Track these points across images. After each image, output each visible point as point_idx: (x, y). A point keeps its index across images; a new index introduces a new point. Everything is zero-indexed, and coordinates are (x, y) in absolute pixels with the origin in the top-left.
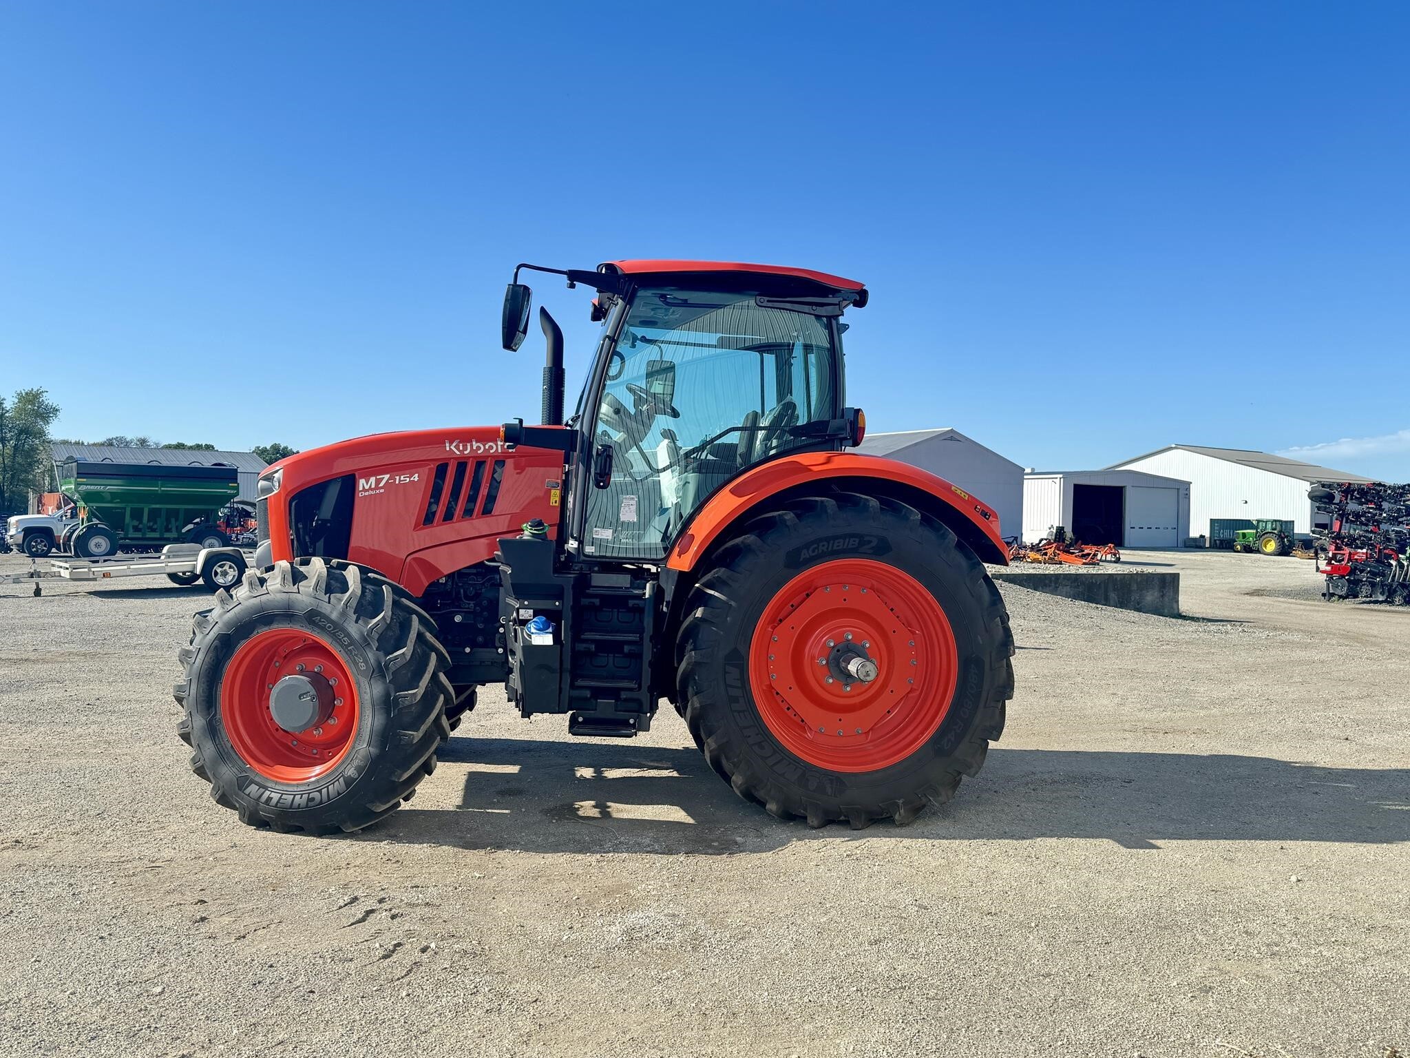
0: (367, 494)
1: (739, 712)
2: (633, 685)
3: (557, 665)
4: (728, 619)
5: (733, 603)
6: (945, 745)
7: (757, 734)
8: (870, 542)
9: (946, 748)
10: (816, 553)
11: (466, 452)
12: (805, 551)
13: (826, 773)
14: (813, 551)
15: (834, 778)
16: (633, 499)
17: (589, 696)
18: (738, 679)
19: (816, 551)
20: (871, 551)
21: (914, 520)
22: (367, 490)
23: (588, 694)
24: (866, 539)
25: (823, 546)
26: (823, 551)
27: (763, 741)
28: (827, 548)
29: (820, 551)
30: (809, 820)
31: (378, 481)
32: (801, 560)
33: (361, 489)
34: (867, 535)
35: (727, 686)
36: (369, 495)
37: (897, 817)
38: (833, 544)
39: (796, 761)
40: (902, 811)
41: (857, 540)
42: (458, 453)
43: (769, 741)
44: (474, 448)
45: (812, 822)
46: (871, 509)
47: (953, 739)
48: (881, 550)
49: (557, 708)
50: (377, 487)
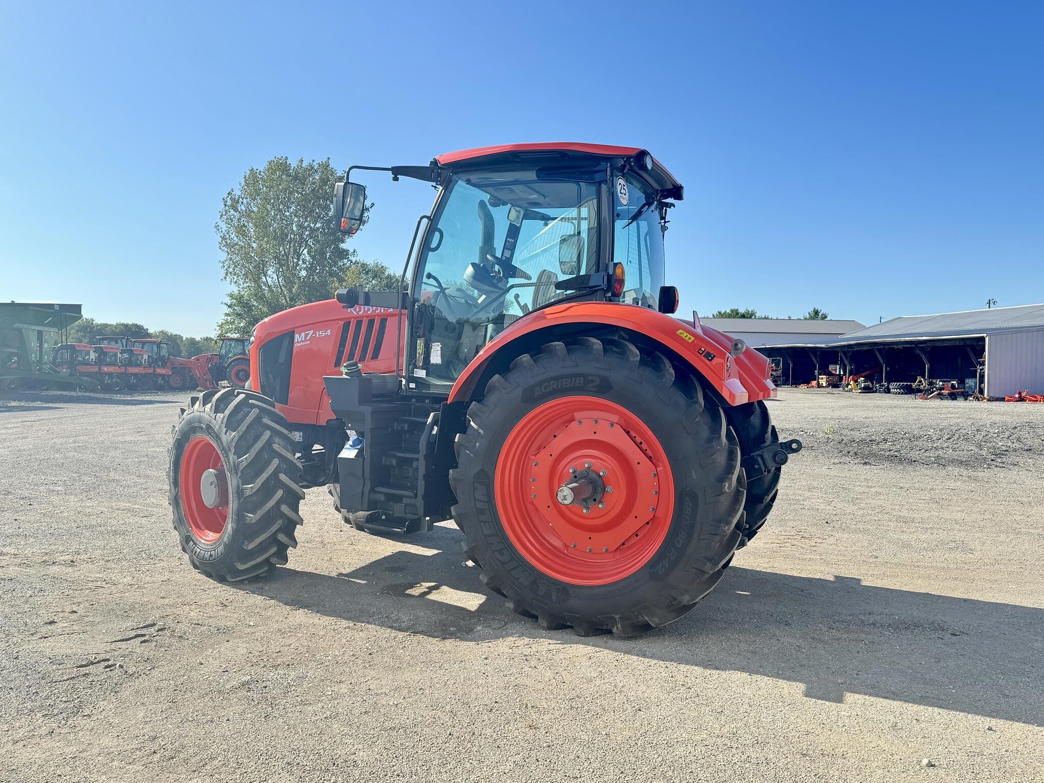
0: (299, 345)
1: (484, 522)
2: (411, 494)
3: (360, 474)
4: (477, 444)
5: (481, 431)
6: (659, 570)
7: (499, 543)
8: (593, 381)
9: (660, 573)
10: (548, 390)
11: (360, 313)
12: (537, 388)
13: (556, 583)
14: (545, 389)
15: (561, 587)
16: (439, 345)
17: (383, 499)
18: (485, 495)
19: (548, 388)
20: (595, 389)
21: (633, 361)
22: (300, 342)
23: (382, 498)
24: (589, 378)
25: (554, 384)
26: (553, 388)
27: (503, 549)
28: (557, 386)
29: (551, 389)
30: (540, 621)
31: (306, 335)
32: (536, 396)
33: (296, 341)
34: (591, 375)
35: (475, 499)
36: (301, 346)
37: (615, 630)
38: (562, 382)
39: (532, 568)
40: (619, 626)
41: (582, 379)
42: (355, 314)
43: (508, 548)
44: (366, 310)
45: (542, 623)
46: (595, 352)
47: (667, 566)
48: (604, 388)
49: (360, 507)
50: (305, 340)
